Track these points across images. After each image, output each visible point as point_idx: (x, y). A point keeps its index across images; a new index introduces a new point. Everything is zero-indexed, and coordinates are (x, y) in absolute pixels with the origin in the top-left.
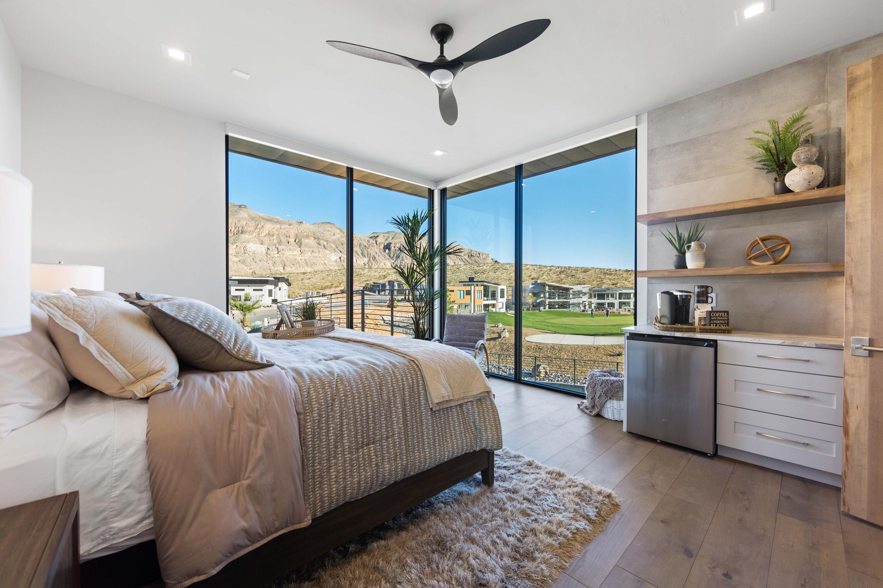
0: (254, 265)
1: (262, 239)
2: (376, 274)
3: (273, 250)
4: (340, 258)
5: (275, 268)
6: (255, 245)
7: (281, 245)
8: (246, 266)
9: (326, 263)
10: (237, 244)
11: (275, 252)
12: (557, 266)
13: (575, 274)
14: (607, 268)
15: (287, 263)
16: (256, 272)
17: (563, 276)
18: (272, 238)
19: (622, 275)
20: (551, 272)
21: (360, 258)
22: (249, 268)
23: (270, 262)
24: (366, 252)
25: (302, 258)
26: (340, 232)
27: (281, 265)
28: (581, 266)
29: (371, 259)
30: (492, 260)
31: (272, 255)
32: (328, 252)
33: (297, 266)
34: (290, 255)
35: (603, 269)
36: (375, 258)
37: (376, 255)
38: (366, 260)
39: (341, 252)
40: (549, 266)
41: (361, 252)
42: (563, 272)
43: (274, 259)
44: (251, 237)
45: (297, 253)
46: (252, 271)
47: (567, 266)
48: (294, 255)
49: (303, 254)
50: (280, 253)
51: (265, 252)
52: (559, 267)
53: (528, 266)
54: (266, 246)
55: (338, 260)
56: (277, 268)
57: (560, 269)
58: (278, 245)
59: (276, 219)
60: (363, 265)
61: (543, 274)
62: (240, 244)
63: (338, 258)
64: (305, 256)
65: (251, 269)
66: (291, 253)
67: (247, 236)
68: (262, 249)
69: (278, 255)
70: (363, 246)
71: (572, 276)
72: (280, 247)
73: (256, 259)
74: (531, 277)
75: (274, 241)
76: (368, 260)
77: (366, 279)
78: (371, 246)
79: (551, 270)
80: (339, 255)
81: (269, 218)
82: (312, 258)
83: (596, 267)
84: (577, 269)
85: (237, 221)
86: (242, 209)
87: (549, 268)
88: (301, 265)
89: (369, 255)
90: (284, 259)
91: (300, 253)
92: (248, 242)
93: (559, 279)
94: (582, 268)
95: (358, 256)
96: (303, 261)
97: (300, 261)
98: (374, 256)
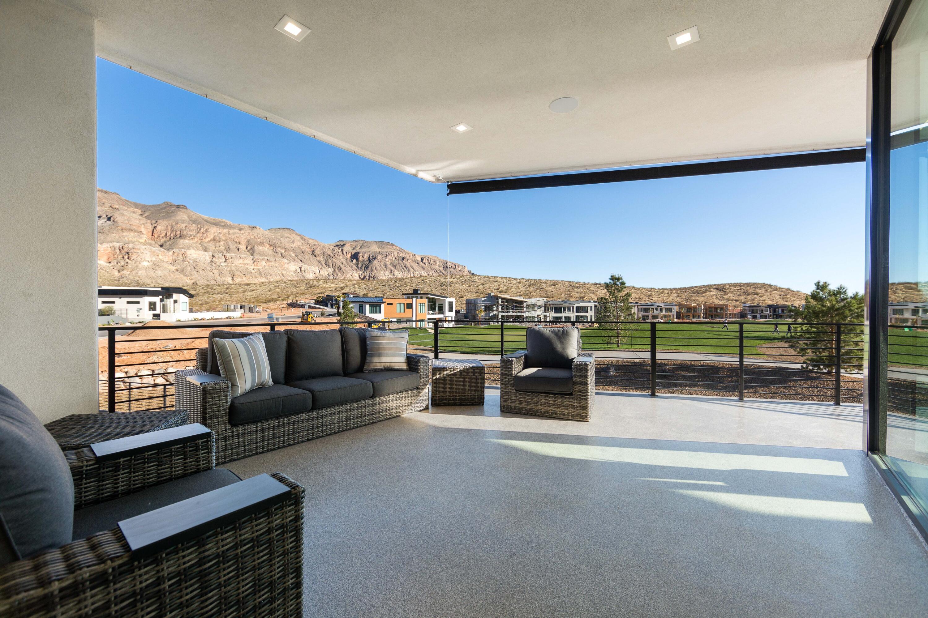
0: (196, 275)
1: (205, 245)
2: (333, 285)
3: (219, 258)
4: (300, 268)
5: (222, 279)
6: (197, 252)
7: (229, 253)
8: (185, 276)
9: (284, 273)
10: (174, 250)
11: (221, 260)
12: (527, 278)
13: (544, 287)
14: (576, 281)
15: (237, 273)
16: (198, 282)
17: (532, 289)
18: (217, 244)
19: (590, 288)
20: (520, 285)
21: (323, 268)
22: (189, 278)
23: (216, 272)
24: (330, 262)
25: (255, 267)
26: (300, 240)
27: (229, 275)
28: (551, 279)
29: (336, 270)
30: (469, 272)
31: (218, 264)
32: (286, 261)
33: (249, 276)
34: (240, 264)
35: (572, 282)
36: (341, 268)
37: (341, 265)
38: (330, 270)
39: (301, 261)
40: (519, 278)
41: (324, 262)
42: (532, 284)
43: (220, 268)
44: (191, 242)
45: (249, 262)
46: (192, 281)
47: (537, 278)
48: (245, 264)
49: (256, 263)
50: (228, 261)
51: (209, 260)
52: (529, 280)
53: (498, 279)
54: (211, 254)
55: (297, 270)
56: (224, 279)
57: (529, 281)
58: (225, 252)
59: (223, 222)
60: (328, 276)
61: (512, 287)
62: (177, 250)
63: (298, 267)
64: (259, 265)
65: (191, 280)
66: (241, 261)
67: (187, 241)
68: (207, 257)
69: (225, 264)
70: (327, 256)
71: (541, 289)
72: (228, 254)
73: (198, 268)
74: (499, 290)
75: (221, 247)
76: (333, 270)
77: (320, 291)
78: (336, 255)
79: (520, 283)
80: (299, 264)
81: (214, 221)
82: (266, 267)
83: (566, 280)
84: (546, 282)
85: (174, 224)
86: (180, 209)
87: (518, 280)
88: (254, 276)
89: (334, 265)
90: (233, 268)
91: (252, 262)
92: (189, 248)
93: (527, 292)
94: (551, 281)
95: (321, 266)
96: (256, 270)
97: (253, 271)
98: (340, 266)
